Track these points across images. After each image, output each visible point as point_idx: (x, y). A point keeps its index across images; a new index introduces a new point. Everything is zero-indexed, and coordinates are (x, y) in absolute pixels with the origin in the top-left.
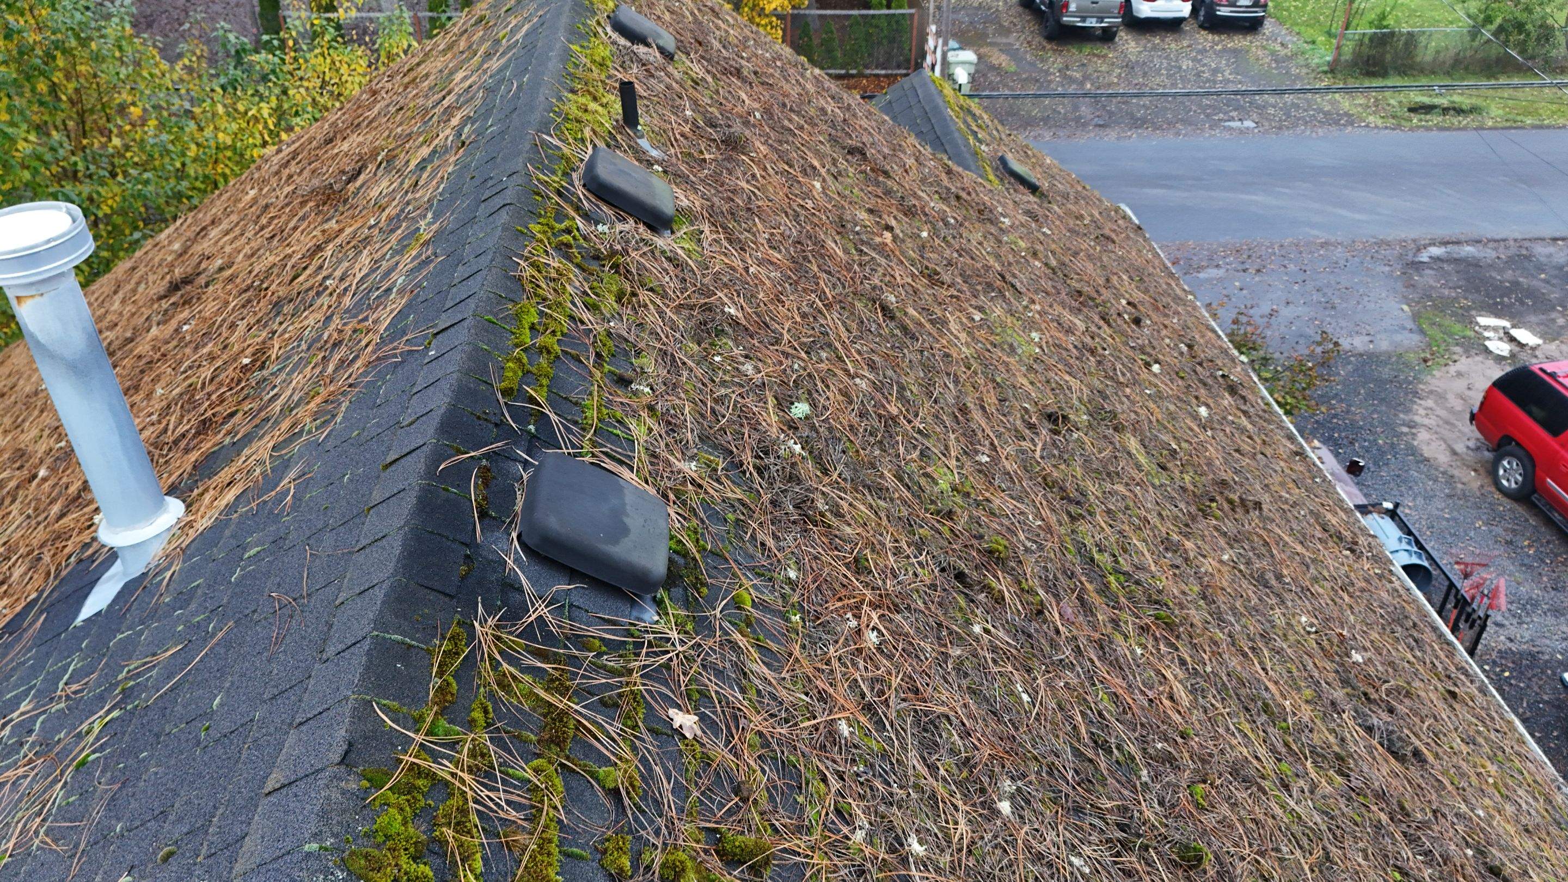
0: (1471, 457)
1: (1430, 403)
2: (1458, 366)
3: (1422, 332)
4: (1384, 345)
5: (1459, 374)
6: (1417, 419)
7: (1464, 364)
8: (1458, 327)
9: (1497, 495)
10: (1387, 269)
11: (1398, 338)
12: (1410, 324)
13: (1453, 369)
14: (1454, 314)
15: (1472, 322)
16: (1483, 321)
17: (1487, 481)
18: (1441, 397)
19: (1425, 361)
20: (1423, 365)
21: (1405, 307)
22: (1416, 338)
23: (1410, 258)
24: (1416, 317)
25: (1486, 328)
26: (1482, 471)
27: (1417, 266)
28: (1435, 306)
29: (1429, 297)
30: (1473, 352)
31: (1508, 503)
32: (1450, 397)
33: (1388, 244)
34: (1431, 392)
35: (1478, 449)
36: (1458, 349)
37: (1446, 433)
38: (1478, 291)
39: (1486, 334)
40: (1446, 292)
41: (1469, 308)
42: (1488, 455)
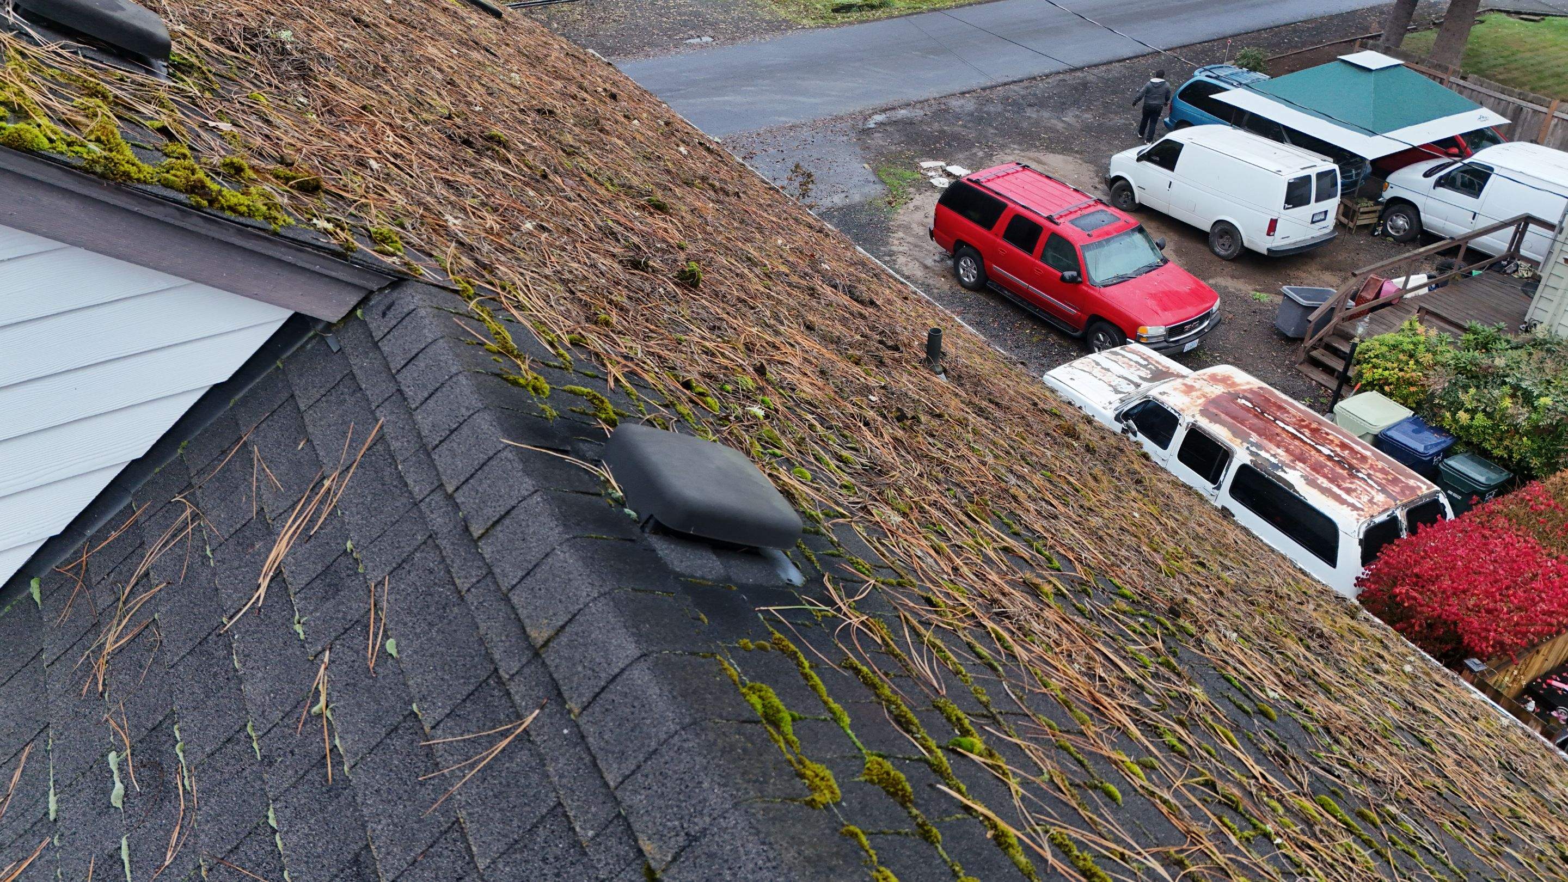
0: (938, 267)
1: (901, 234)
2: (915, 202)
3: (883, 182)
4: (857, 198)
5: (917, 208)
6: (894, 248)
7: (918, 200)
8: (908, 173)
9: (963, 291)
10: (845, 138)
11: (866, 190)
12: (872, 178)
13: (911, 205)
14: (903, 164)
15: (917, 167)
16: (925, 164)
17: (954, 282)
18: (907, 228)
19: (890, 203)
20: (889, 207)
21: (866, 166)
22: (879, 187)
23: (860, 126)
24: (876, 171)
25: (929, 169)
26: (949, 276)
27: (867, 132)
28: (888, 161)
29: (882, 154)
30: (923, 190)
31: (971, 296)
32: (914, 226)
33: (842, 118)
34: (899, 226)
35: (942, 260)
36: (912, 190)
37: (916, 253)
38: (917, 143)
39: (930, 174)
40: (893, 148)
41: (913, 158)
42: (950, 263)
